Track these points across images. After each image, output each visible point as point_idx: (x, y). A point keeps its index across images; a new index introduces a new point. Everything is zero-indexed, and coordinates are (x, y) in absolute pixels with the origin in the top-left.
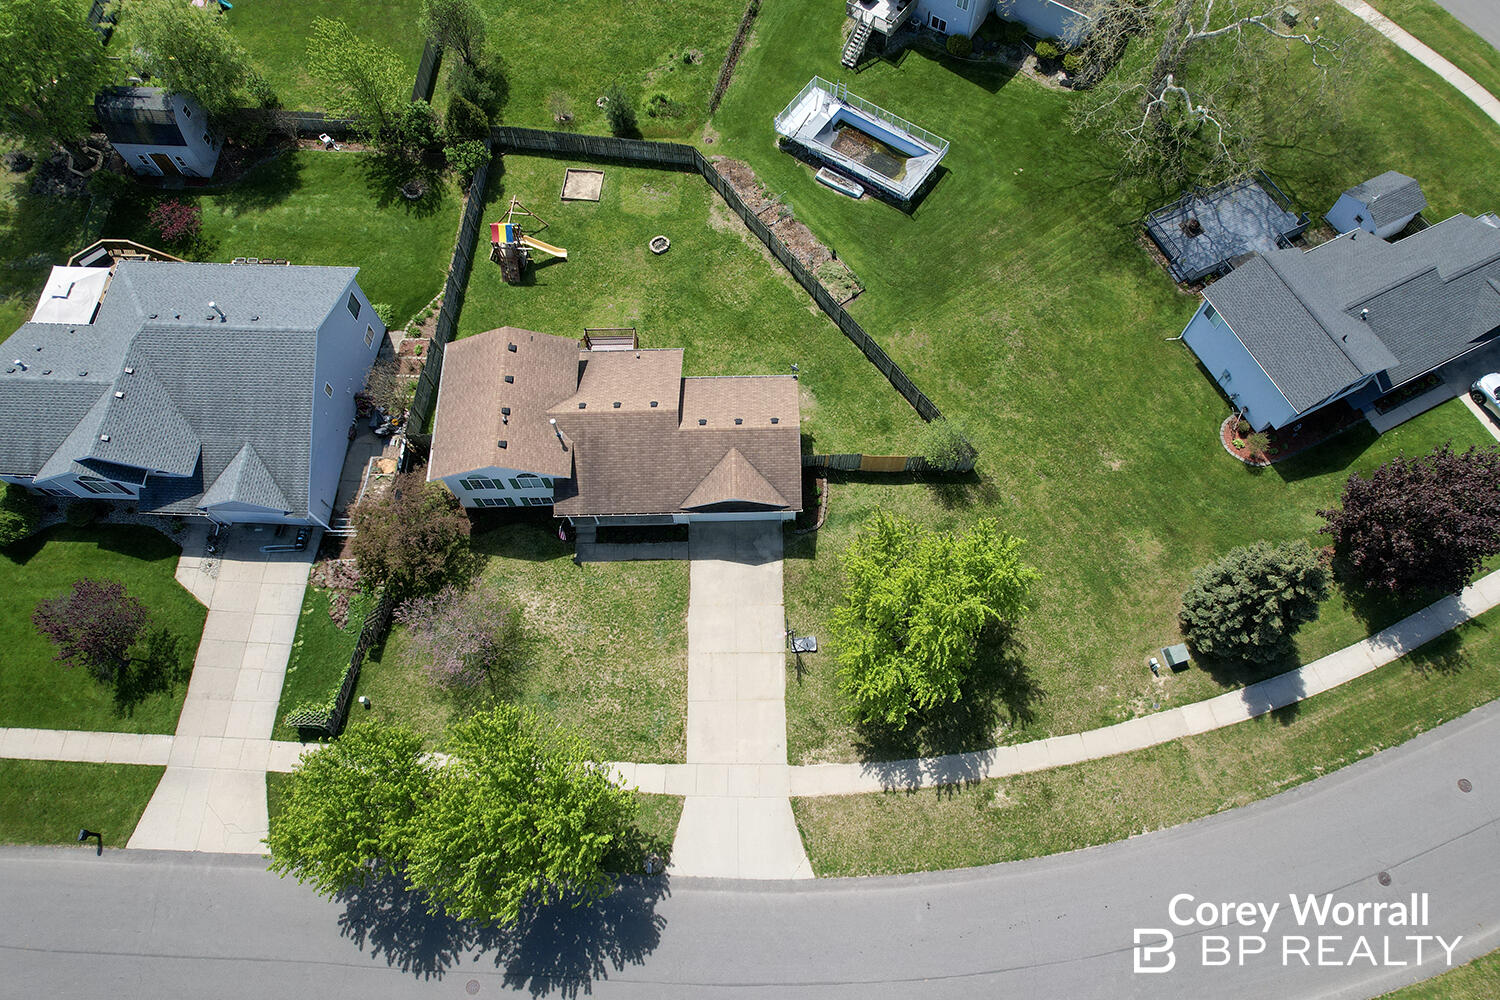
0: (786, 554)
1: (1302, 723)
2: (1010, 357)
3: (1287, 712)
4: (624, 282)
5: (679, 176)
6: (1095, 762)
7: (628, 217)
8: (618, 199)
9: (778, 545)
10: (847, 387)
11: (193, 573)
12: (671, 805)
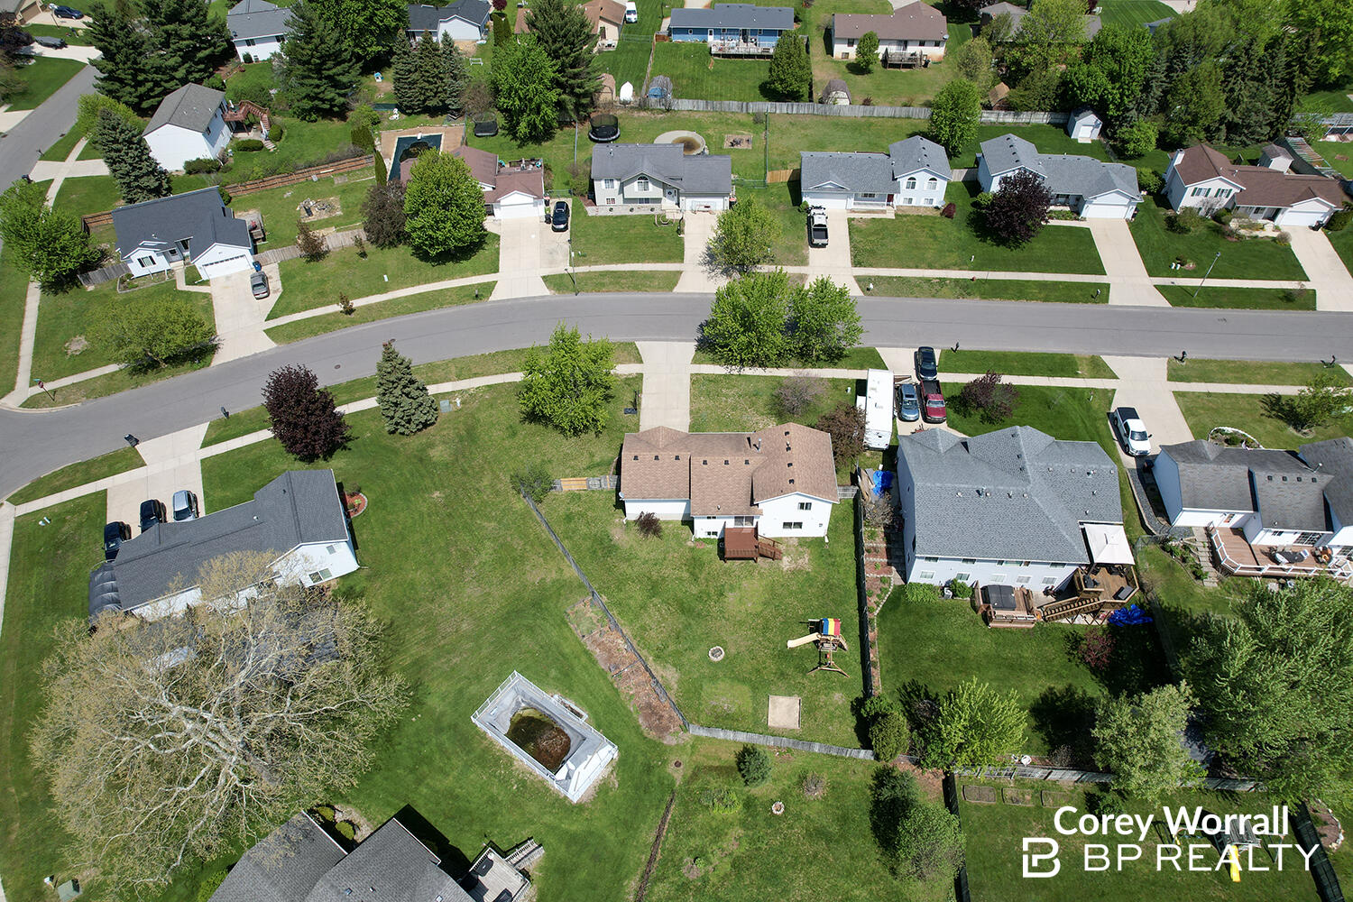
2: (476, 563)
4: (741, 623)
6: (501, 373)
7: (744, 681)
8: (754, 698)
10: (589, 543)
12: (695, 361)
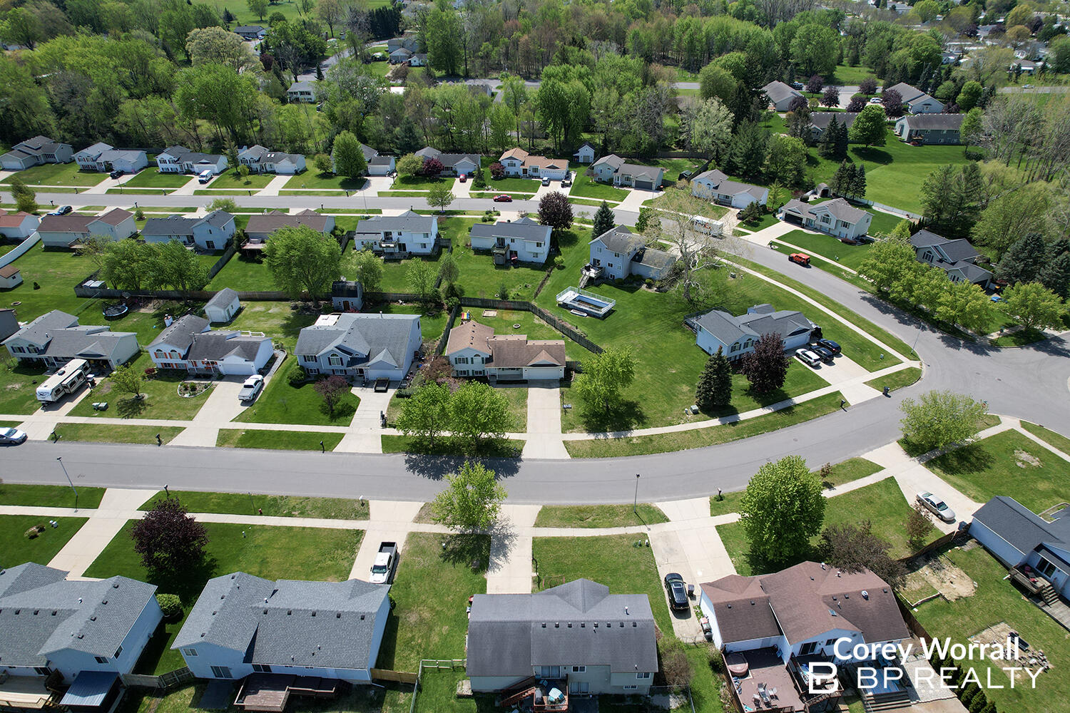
0: (560, 387)
1: (739, 426)
3: (734, 424)
5: (523, 312)
7: (506, 320)
8: (502, 317)
9: (558, 385)
11: (356, 391)
12: (523, 443)
